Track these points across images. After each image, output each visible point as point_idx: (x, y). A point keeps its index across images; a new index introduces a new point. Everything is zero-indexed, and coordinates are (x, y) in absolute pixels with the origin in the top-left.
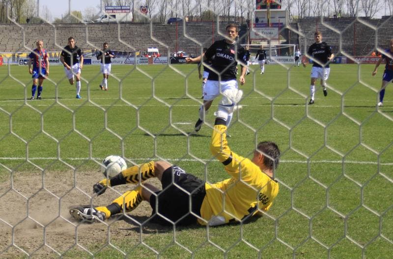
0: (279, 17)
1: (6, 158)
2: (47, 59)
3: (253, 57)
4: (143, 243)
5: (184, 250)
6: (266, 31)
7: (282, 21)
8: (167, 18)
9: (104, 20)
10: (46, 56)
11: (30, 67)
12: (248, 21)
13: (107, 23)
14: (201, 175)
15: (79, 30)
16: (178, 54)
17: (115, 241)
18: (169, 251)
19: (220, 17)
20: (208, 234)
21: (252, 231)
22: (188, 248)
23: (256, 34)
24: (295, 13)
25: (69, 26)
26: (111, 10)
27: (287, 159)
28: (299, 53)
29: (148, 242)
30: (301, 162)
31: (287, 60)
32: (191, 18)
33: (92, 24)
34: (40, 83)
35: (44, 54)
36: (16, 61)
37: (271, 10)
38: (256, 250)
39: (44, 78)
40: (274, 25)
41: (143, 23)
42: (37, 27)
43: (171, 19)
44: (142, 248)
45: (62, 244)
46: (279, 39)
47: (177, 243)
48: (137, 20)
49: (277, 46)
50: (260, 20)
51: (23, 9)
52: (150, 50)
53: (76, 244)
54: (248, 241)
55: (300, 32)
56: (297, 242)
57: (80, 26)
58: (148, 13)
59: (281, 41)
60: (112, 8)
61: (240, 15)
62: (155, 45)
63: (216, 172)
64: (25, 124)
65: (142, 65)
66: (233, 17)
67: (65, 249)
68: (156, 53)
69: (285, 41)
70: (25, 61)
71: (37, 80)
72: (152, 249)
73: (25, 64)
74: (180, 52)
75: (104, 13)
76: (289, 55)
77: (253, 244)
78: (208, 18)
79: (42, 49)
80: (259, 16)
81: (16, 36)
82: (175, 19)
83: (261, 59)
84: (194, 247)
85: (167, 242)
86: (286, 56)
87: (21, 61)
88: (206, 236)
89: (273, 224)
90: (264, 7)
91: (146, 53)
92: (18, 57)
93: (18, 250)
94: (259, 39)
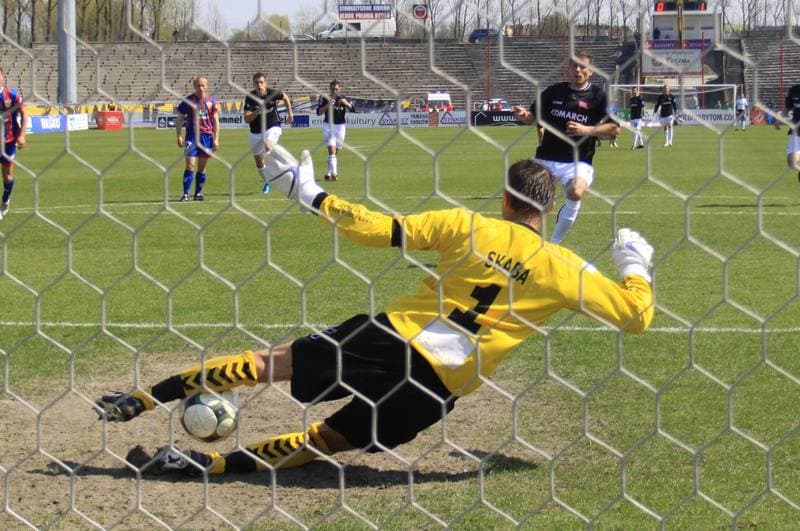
0: (703, 28)
1: (127, 325)
2: (216, 116)
3: (649, 111)
4: (414, 504)
5: (503, 518)
6: (674, 57)
7: (708, 35)
8: (469, 30)
9: (337, 34)
10: (213, 110)
11: (179, 133)
12: (638, 36)
13: (343, 41)
14: (540, 359)
15: (283, 54)
16: (491, 106)
17: (356, 500)
18: (471, 520)
19: (580, 26)
20: (553, 485)
21: (647, 478)
22: (513, 515)
23: (655, 63)
24: (736, 18)
25: (263, 46)
26: (351, 12)
27: (720, 325)
28: (744, 101)
29: (428, 502)
30: (749, 330)
31: (719, 117)
32: (518, 29)
33: (312, 41)
34: (201, 166)
35: (209, 104)
36: (151, 119)
37: (685, 13)
38: (655, 519)
39: (208, 156)
40: (694, 44)
41: (419, 41)
42: (197, 48)
43: (476, 31)
44: (414, 516)
45: (244, 507)
46: (702, 73)
47: (488, 504)
48: (405, 34)
49: (699, 89)
50: (663, 33)
51: (167, 10)
52: (432, 97)
53: (272, 506)
54: (638, 499)
55: (746, 58)
56: (741, 500)
57: (286, 46)
58: (429, 19)
59: (707, 77)
60: (354, 9)
61: (621, 24)
62: (444, 86)
63: (569, 353)
64: (168, 252)
65: (415, 129)
66: (607, 27)
67: (249, 518)
68: (446, 103)
69: (715, 76)
70: (170, 119)
71: (194, 160)
72: (433, 516)
73: (169, 126)
74: (495, 101)
75: (337, 19)
76: (724, 107)
77: (649, 506)
78: (553, 29)
79: (204, 95)
80: (660, 25)
81: (151, 67)
82: (485, 31)
83: (665, 113)
84: (525, 512)
85: (468, 503)
86: (718, 108)
87: (162, 120)
88: (550, 489)
89: (691, 464)
90: (670, 6)
91: (425, 104)
92: (155, 110)
93: (150, 521)
94: (662, 74)
